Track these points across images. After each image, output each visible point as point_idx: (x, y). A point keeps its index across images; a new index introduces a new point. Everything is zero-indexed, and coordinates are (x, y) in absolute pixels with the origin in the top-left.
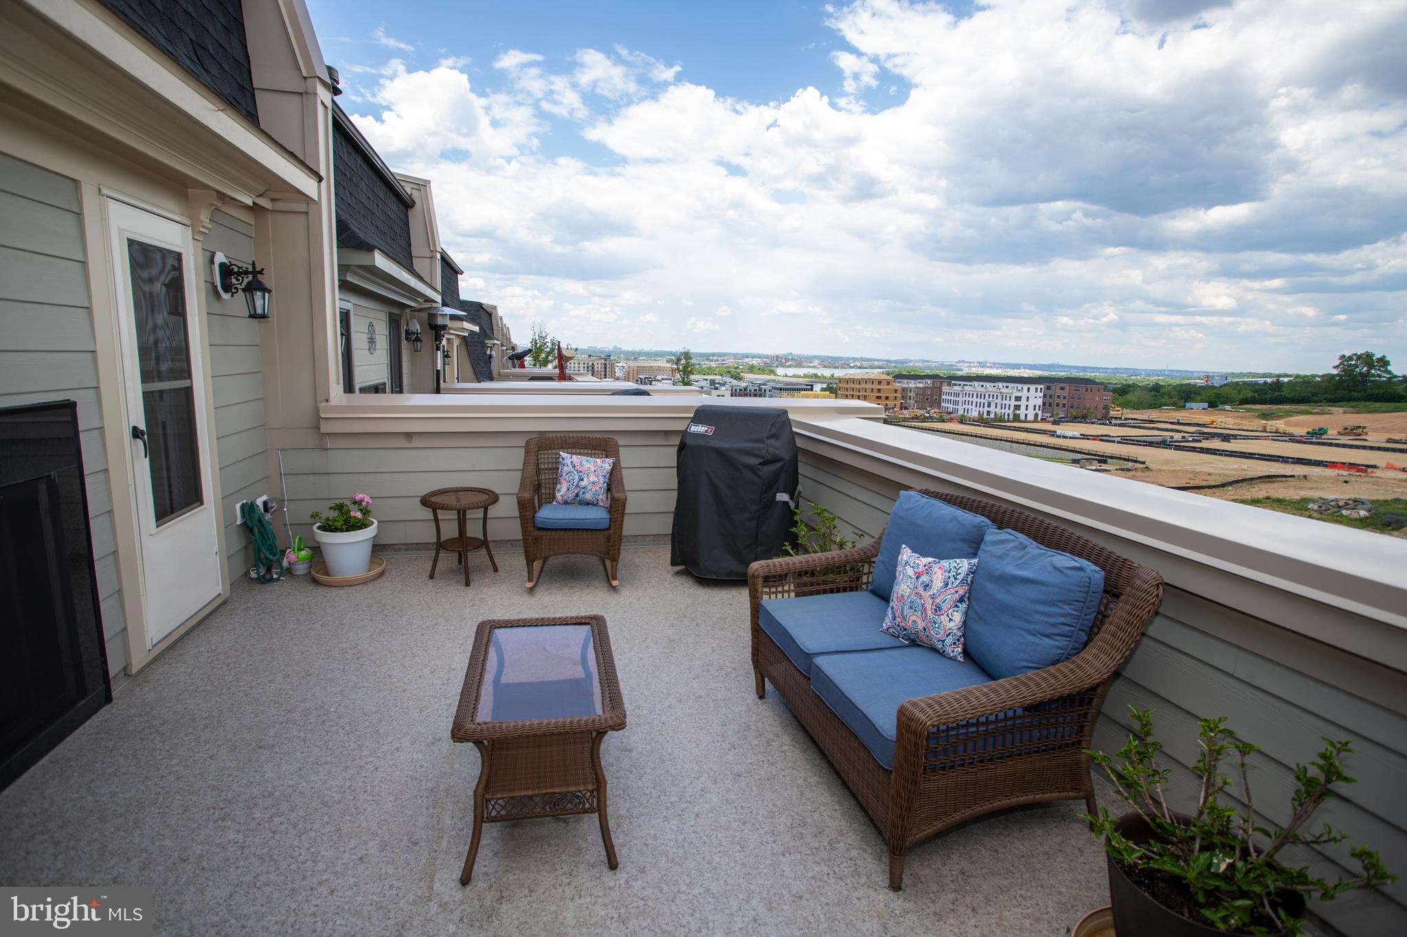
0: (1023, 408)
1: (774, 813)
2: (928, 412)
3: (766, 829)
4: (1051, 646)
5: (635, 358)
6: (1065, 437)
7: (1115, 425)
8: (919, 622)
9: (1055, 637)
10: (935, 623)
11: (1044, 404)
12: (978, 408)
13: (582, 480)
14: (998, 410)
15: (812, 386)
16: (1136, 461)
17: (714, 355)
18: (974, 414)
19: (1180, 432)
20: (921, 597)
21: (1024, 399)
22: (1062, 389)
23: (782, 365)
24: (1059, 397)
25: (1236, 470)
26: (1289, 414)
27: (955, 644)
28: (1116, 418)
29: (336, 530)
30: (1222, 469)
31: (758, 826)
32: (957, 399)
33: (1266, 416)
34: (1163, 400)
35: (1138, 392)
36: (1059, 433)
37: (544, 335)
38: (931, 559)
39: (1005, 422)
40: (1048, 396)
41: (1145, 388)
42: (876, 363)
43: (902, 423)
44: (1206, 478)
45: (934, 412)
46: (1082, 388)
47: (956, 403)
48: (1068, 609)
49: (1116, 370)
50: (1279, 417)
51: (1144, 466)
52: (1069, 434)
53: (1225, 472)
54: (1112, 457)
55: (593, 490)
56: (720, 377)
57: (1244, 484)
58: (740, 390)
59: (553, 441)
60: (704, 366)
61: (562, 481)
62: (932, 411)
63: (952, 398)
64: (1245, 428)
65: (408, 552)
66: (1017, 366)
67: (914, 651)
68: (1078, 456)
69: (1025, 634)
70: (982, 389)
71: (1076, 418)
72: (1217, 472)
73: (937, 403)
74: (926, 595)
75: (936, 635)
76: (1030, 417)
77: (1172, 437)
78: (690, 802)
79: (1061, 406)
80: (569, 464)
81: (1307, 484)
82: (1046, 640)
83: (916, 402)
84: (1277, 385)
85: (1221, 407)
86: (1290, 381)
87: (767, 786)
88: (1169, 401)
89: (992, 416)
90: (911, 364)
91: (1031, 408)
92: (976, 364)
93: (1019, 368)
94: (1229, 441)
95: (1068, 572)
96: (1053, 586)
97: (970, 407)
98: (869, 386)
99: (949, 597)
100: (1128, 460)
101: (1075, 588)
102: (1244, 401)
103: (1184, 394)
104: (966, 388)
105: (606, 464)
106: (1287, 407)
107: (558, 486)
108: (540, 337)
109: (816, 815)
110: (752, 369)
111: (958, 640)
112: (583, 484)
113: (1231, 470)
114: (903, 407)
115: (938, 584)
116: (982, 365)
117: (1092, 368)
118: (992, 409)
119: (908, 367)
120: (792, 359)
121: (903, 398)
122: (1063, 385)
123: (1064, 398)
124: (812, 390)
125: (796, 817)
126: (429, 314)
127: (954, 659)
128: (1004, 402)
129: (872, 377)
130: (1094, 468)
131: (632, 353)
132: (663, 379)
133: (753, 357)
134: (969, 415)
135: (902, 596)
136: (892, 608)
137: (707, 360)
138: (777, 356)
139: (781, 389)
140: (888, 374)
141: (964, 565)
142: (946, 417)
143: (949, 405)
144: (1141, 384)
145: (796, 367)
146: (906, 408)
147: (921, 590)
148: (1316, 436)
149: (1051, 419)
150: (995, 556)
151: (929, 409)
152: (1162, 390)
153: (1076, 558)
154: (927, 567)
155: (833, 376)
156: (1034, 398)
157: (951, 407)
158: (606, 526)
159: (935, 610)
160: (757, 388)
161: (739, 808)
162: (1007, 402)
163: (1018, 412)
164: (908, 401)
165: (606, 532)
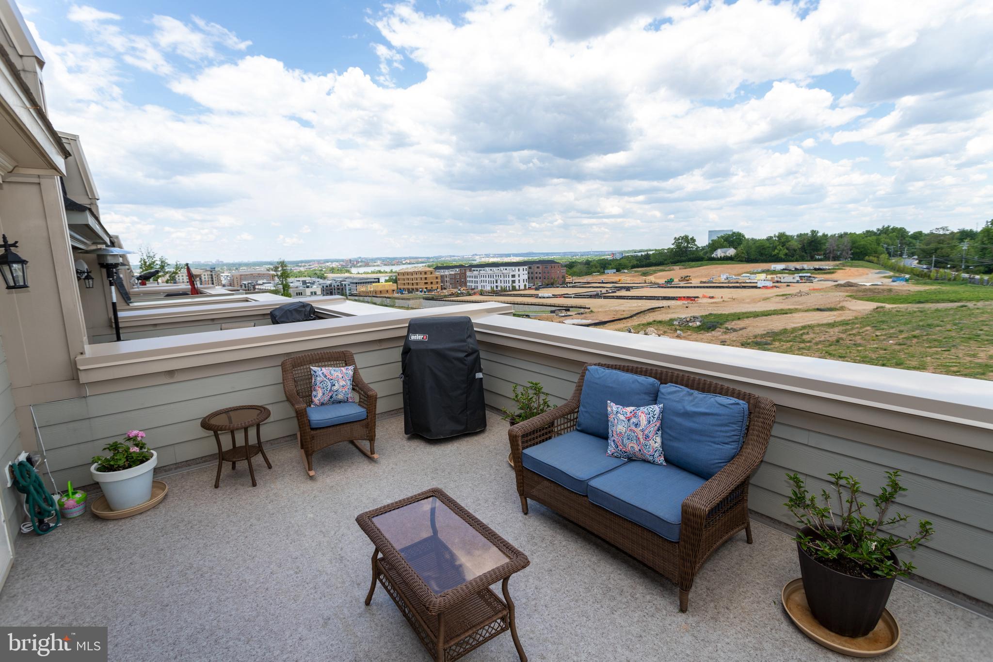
0: (517, 282)
1: (588, 588)
2: (460, 290)
3: (591, 600)
4: (730, 449)
5: (237, 269)
6: (544, 298)
7: (570, 287)
8: (635, 446)
9: (731, 443)
10: (646, 446)
11: (529, 278)
12: (490, 285)
13: (334, 385)
14: (503, 285)
15: (379, 279)
16: (585, 308)
17: (302, 262)
18: (488, 288)
19: (604, 287)
20: (634, 432)
21: (517, 276)
22: (538, 267)
23: (355, 266)
24: (537, 273)
25: (636, 307)
26: (655, 272)
27: (660, 456)
28: (569, 283)
29: (118, 468)
30: (630, 307)
31: (585, 600)
32: (476, 279)
33: (645, 274)
34: (593, 270)
35: (579, 266)
36: (540, 295)
37: (152, 255)
38: (633, 408)
39: (508, 291)
40: (530, 273)
41: (581, 263)
42: (420, 260)
43: (445, 299)
44: (622, 313)
45: (463, 289)
46: (549, 266)
47: (476, 282)
48: (735, 427)
49: (565, 254)
50: (651, 274)
51: (590, 310)
52: (546, 295)
53: (631, 309)
54: (572, 307)
55: (344, 392)
56: (309, 278)
57: (642, 314)
58: (327, 286)
59: (303, 359)
60: (295, 271)
61: (317, 388)
62: (462, 289)
63: (473, 279)
64: (636, 282)
65: (178, 470)
66: (509, 255)
67: (633, 465)
68: (553, 309)
69: (713, 444)
70: (491, 272)
71: (548, 285)
72: (627, 309)
73: (465, 283)
74: (638, 430)
75: (648, 453)
76: (522, 287)
77: (601, 291)
78: (535, 599)
79: (538, 278)
80: (321, 375)
81: (671, 311)
82: (726, 445)
83: (451, 284)
84: (647, 257)
85: (622, 271)
86: (653, 254)
87: (572, 572)
88: (596, 270)
89: (499, 288)
90: (443, 259)
91: (521, 281)
92: (483, 256)
93: (510, 257)
94: (629, 291)
95: (730, 406)
96: (724, 415)
97: (485, 284)
98: (419, 276)
99: (652, 429)
100: (581, 308)
101: (737, 415)
102: (633, 267)
103: (602, 265)
104: (481, 272)
105: (349, 371)
106: (654, 268)
107: (314, 393)
108: (148, 257)
109: (611, 580)
110: (332, 270)
111: (662, 453)
112: (335, 388)
113: (634, 307)
114: (443, 288)
115: (644, 422)
116: (488, 256)
117: (552, 253)
118: (499, 284)
119: (442, 261)
120: (362, 261)
121: (442, 282)
122: (538, 265)
123: (540, 273)
124: (379, 282)
125: (602, 586)
126: (98, 256)
127: (660, 465)
128: (505, 279)
129: (420, 270)
130: (563, 315)
131: (234, 265)
132: (264, 283)
133: (332, 261)
134: (485, 289)
135: (621, 433)
136: (614, 441)
137: (297, 266)
138: (350, 260)
139: (356, 283)
140: (429, 266)
141: (656, 409)
142: (471, 292)
143: (472, 284)
144: (579, 261)
145: (365, 266)
146: (445, 289)
147: (633, 427)
148: (669, 284)
149: (534, 287)
150: (675, 401)
151: (459, 288)
152: (591, 264)
153: (731, 398)
154: (633, 413)
155: (392, 271)
156: (522, 274)
157: (473, 285)
158: (365, 417)
159: (646, 438)
160: (339, 284)
161: (566, 592)
162: (507, 279)
163: (514, 284)
164: (446, 284)
165: (365, 422)
